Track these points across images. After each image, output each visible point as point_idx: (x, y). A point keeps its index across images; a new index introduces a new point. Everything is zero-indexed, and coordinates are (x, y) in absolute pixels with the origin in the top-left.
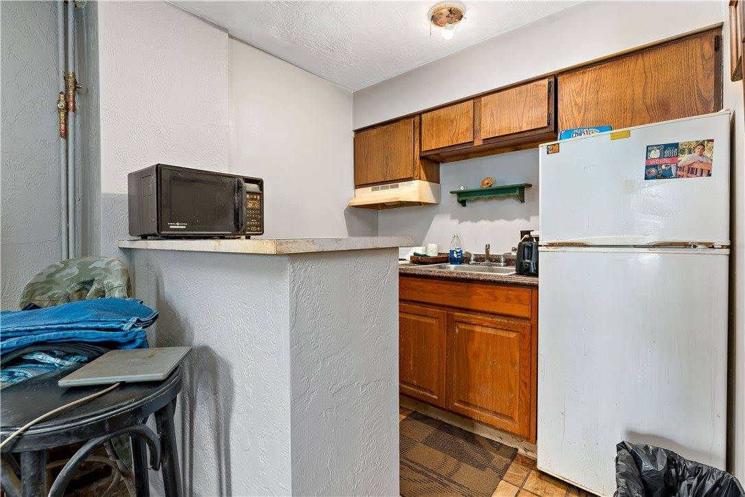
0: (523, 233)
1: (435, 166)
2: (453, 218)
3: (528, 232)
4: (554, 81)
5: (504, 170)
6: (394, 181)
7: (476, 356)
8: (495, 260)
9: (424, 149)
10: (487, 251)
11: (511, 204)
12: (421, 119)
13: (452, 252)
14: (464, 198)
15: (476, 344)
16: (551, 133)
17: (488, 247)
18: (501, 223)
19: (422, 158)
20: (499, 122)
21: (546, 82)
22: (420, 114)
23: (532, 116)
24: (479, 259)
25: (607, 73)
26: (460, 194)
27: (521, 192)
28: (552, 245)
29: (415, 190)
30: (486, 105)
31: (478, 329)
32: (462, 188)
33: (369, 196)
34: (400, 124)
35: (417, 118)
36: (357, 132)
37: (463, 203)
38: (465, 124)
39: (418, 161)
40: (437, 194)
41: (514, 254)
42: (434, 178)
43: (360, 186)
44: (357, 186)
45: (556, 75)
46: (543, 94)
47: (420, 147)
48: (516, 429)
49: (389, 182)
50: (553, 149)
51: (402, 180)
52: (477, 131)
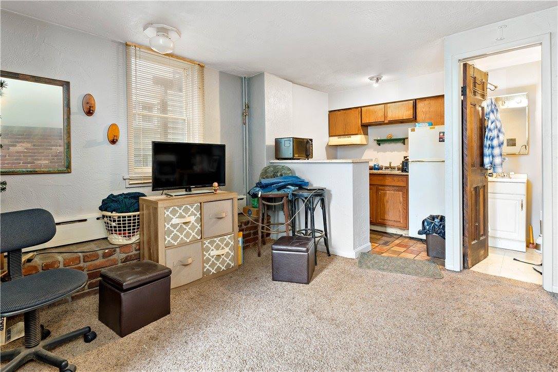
0: (405, 157)
1: (366, 128)
2: (375, 150)
4: (415, 101)
6: (349, 135)
7: (387, 202)
8: (394, 168)
9: (363, 122)
10: (390, 165)
11: (400, 145)
12: (361, 110)
13: (375, 165)
14: (379, 142)
15: (387, 197)
16: (414, 119)
17: (390, 163)
18: (395, 153)
19: (361, 125)
20: (394, 114)
21: (412, 102)
22: (361, 107)
23: (407, 113)
24: (387, 168)
25: (433, 102)
26: (378, 141)
27: (403, 141)
28: (413, 161)
29: (358, 139)
30: (389, 107)
31: (388, 192)
32: (379, 138)
33: (336, 141)
34: (353, 111)
35: (360, 109)
36: (330, 112)
37: (379, 144)
38: (381, 114)
39: (360, 127)
40: (367, 141)
41: (401, 166)
42: (366, 134)
43: (332, 136)
44: (330, 136)
45: (416, 100)
46: (411, 105)
47: (361, 121)
48: (402, 225)
49: (346, 135)
50: (413, 130)
51: (353, 135)
52: (385, 117)
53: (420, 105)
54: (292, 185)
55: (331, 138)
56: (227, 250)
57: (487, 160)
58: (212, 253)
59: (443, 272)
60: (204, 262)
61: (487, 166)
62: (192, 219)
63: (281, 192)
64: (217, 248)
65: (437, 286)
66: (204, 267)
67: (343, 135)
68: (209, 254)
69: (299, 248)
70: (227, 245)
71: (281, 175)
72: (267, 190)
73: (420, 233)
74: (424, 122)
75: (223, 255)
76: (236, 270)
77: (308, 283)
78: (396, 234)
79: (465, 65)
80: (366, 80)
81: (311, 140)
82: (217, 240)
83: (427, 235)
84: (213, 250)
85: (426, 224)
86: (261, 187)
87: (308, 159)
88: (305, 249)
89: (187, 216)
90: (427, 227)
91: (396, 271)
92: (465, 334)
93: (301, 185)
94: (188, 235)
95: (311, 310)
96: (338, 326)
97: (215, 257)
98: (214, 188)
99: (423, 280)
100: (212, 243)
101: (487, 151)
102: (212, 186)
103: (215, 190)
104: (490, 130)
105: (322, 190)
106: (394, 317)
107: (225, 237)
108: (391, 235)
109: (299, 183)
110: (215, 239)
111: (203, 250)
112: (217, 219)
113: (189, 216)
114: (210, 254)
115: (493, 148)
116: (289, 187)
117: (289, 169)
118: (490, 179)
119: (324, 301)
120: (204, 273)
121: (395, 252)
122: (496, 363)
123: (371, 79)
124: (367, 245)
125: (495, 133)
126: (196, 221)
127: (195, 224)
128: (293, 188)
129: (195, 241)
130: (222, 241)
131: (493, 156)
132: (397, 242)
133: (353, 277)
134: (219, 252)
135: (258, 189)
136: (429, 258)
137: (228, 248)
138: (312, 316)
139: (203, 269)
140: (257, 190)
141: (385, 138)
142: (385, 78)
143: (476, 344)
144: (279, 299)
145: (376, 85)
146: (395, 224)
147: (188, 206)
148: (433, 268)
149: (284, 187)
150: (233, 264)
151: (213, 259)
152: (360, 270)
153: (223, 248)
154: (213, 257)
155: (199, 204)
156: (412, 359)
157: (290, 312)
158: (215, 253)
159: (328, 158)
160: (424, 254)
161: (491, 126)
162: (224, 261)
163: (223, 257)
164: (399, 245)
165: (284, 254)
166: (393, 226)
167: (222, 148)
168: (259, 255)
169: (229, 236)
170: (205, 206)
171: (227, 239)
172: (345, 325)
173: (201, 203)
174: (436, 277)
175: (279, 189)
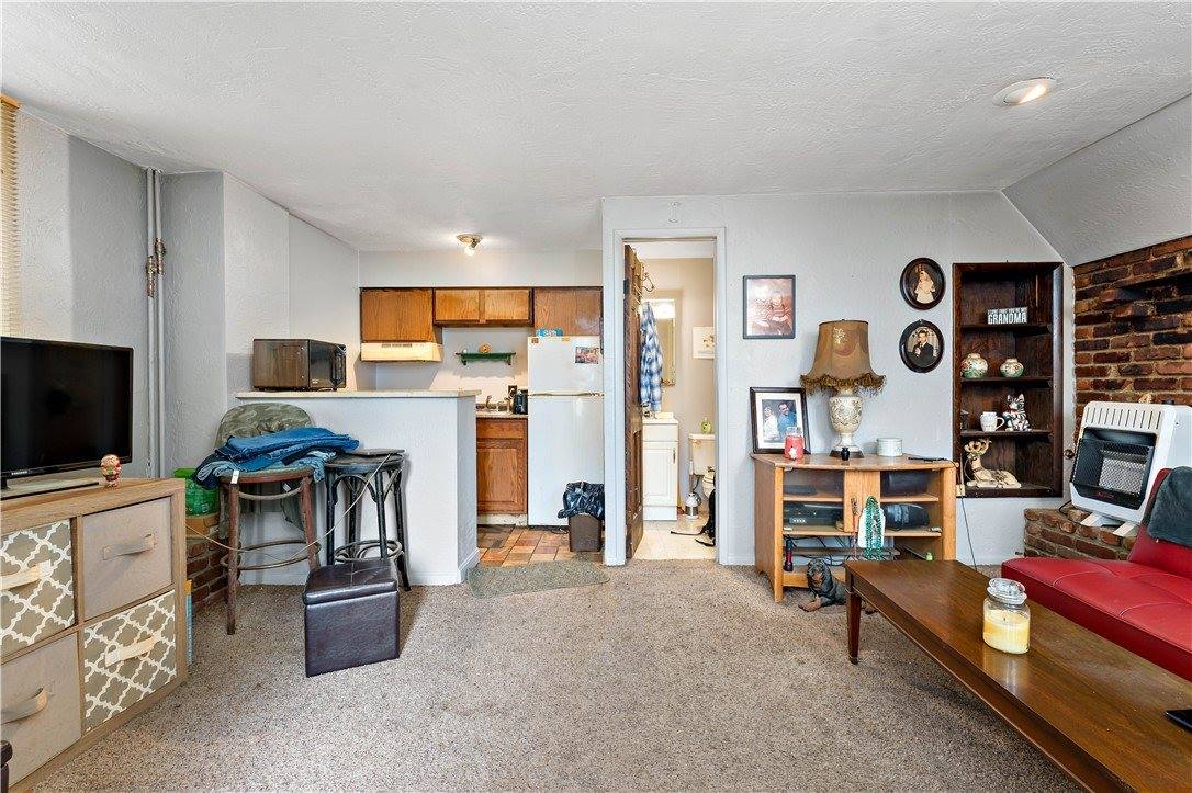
0: (510, 387)
1: (440, 330)
3: (515, 387)
4: (532, 292)
5: (499, 340)
6: (408, 341)
7: (491, 469)
8: (492, 407)
9: (437, 318)
10: (487, 401)
11: (501, 365)
12: (434, 294)
14: (466, 358)
15: (490, 460)
16: (531, 322)
17: (489, 398)
18: (495, 380)
19: (434, 325)
20: (497, 309)
21: (527, 291)
22: (432, 289)
23: (518, 311)
25: (559, 296)
26: (463, 356)
27: (506, 358)
28: (535, 395)
29: (425, 351)
30: (488, 296)
32: (465, 351)
34: (414, 293)
35: (430, 292)
36: (364, 290)
37: (465, 362)
38: (472, 306)
39: (431, 327)
40: (442, 353)
41: (507, 402)
42: (439, 341)
43: (367, 342)
44: (363, 341)
45: (533, 289)
46: (526, 298)
47: (434, 316)
48: (516, 508)
49: (402, 341)
50: (535, 341)
51: (416, 341)
52: (482, 313)
53: (540, 299)
54: (322, 448)
55: (365, 346)
56: (157, 636)
57: (644, 393)
58: (110, 659)
59: (605, 571)
60: (84, 690)
61: (645, 401)
62: (45, 571)
63: (295, 467)
64: (126, 640)
65: (608, 596)
66: (85, 705)
67: (395, 341)
68: (102, 664)
69: (373, 586)
70: (155, 625)
71: (281, 428)
72: (254, 463)
73: (561, 515)
74: (547, 327)
75: (143, 655)
76: (183, 684)
77: (397, 656)
78: (504, 526)
79: (627, 248)
80: (451, 239)
81: (343, 347)
82: (126, 617)
83: (570, 515)
84: (113, 648)
85: (569, 498)
86: (236, 460)
87: (335, 390)
88: (391, 583)
89: (24, 565)
90: (572, 504)
91: (543, 587)
92: (680, 651)
93: (343, 448)
94: (27, 625)
95: (437, 707)
96: (505, 714)
97: (119, 666)
98: (107, 472)
99: (586, 590)
100: (108, 630)
101: (645, 380)
102: (99, 466)
103: (109, 478)
104: (648, 349)
105: (396, 454)
106: (582, 663)
107: (150, 603)
108: (499, 528)
109: (337, 443)
110: (120, 616)
111: (81, 654)
112: (129, 558)
113: (32, 564)
114: (103, 661)
115: (651, 375)
116: (314, 453)
117: (302, 413)
118: (645, 420)
119: (451, 678)
120: (84, 723)
121: (519, 556)
122: (728, 673)
123: (462, 238)
124: (475, 553)
125: (653, 353)
126: (57, 575)
127: (56, 584)
128: (324, 455)
129: (55, 635)
130: (139, 617)
131: (652, 387)
132: (513, 537)
133: (478, 619)
134: (134, 650)
135: (224, 465)
136: (574, 554)
137: (159, 632)
138: (446, 715)
139: (83, 712)
140: (225, 467)
141: (476, 352)
142: (485, 241)
143: (697, 659)
144: (351, 711)
145: (469, 251)
146: (504, 507)
147: (31, 535)
148: (588, 567)
149: (302, 454)
150: (173, 672)
151: (112, 676)
152: (484, 601)
153: (145, 637)
154: (112, 668)
155: (67, 523)
156: (642, 715)
157: (396, 724)
158: (122, 653)
159: (359, 389)
160: (565, 550)
161: (649, 343)
162: (148, 669)
163: (143, 660)
164: (518, 543)
165: (338, 607)
166: (501, 512)
167: (122, 357)
168: (231, 630)
169: (161, 598)
170: (87, 527)
171: (156, 606)
172: (516, 706)
173: (71, 519)
174: (601, 581)
175: (288, 461)
